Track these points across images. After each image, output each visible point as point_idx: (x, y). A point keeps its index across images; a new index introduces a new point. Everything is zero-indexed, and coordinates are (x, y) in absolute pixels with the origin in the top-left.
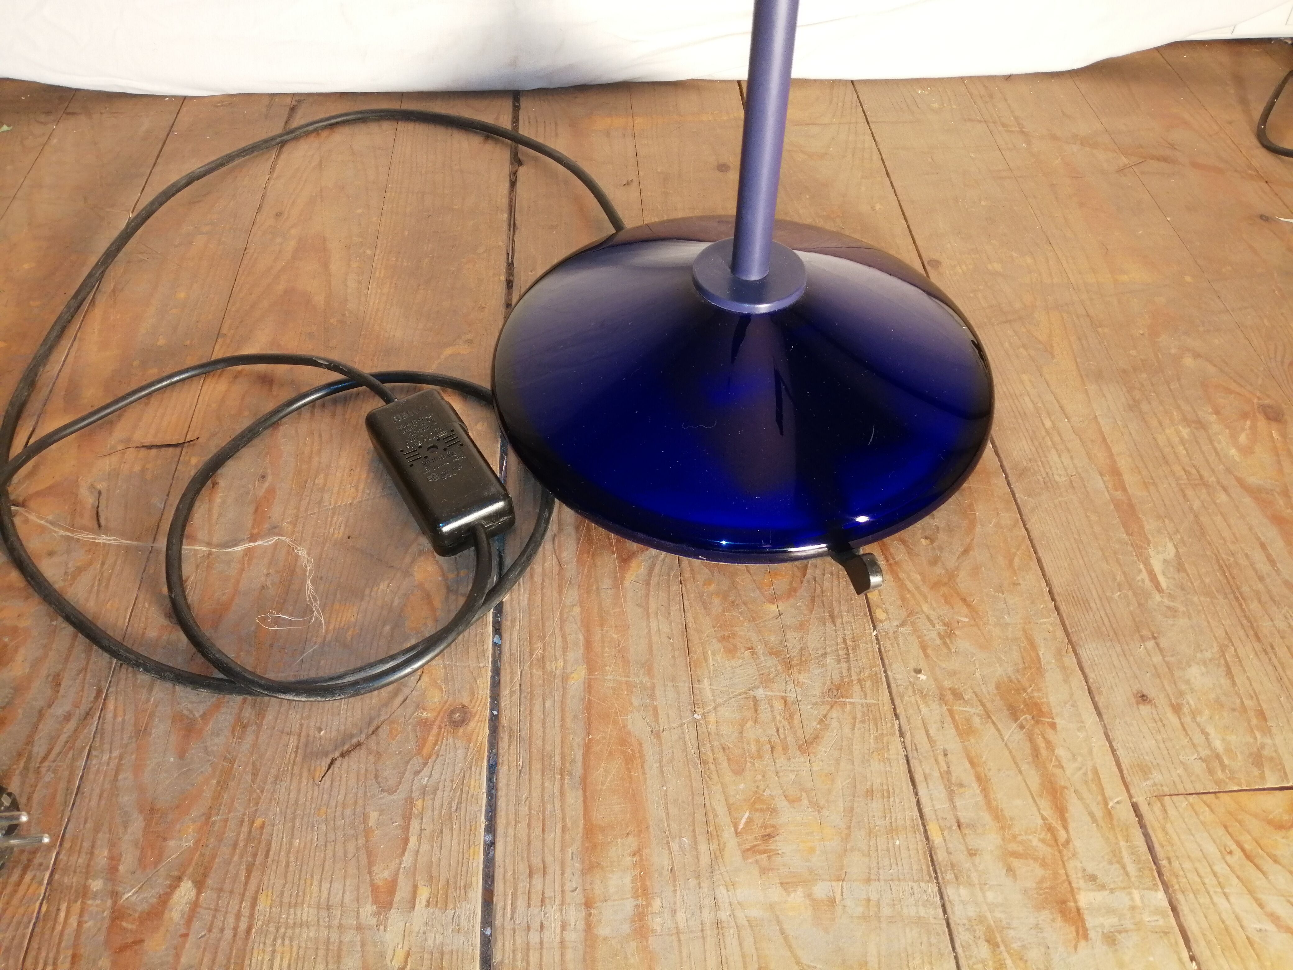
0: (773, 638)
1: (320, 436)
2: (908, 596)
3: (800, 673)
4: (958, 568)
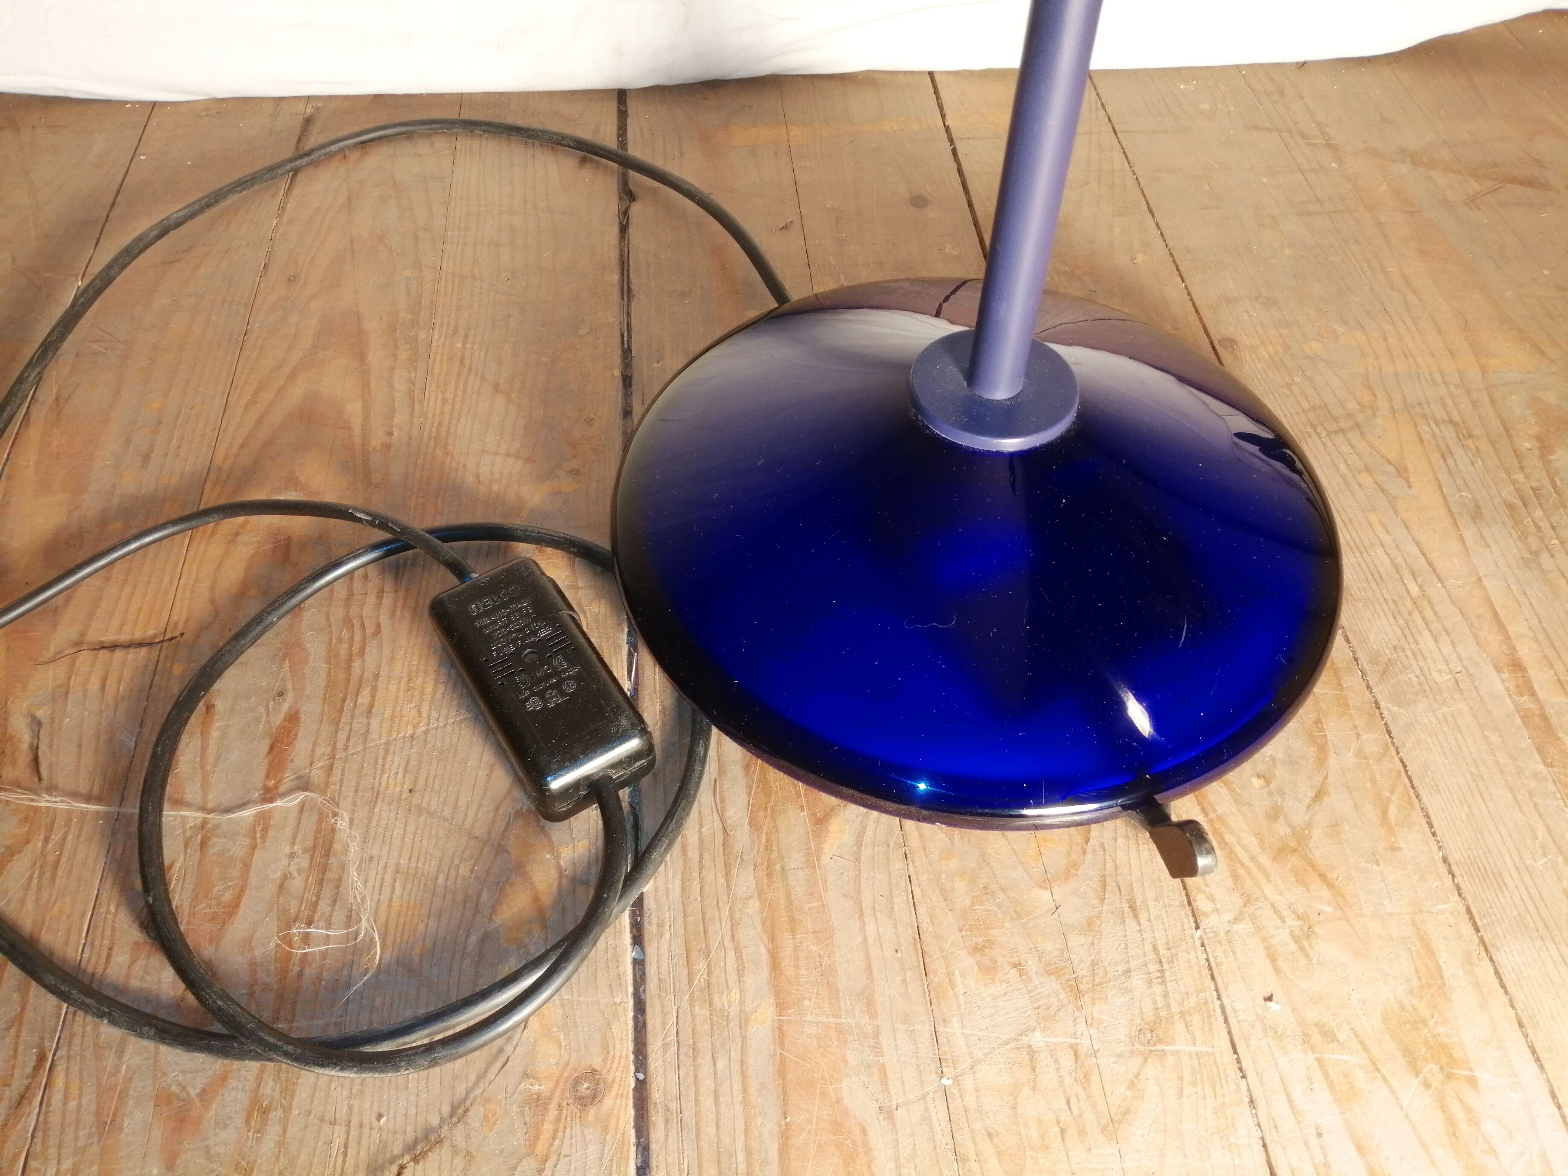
0: (1050, 947)
1: (363, 626)
2: (1242, 872)
3: (1093, 1004)
4: (1309, 825)
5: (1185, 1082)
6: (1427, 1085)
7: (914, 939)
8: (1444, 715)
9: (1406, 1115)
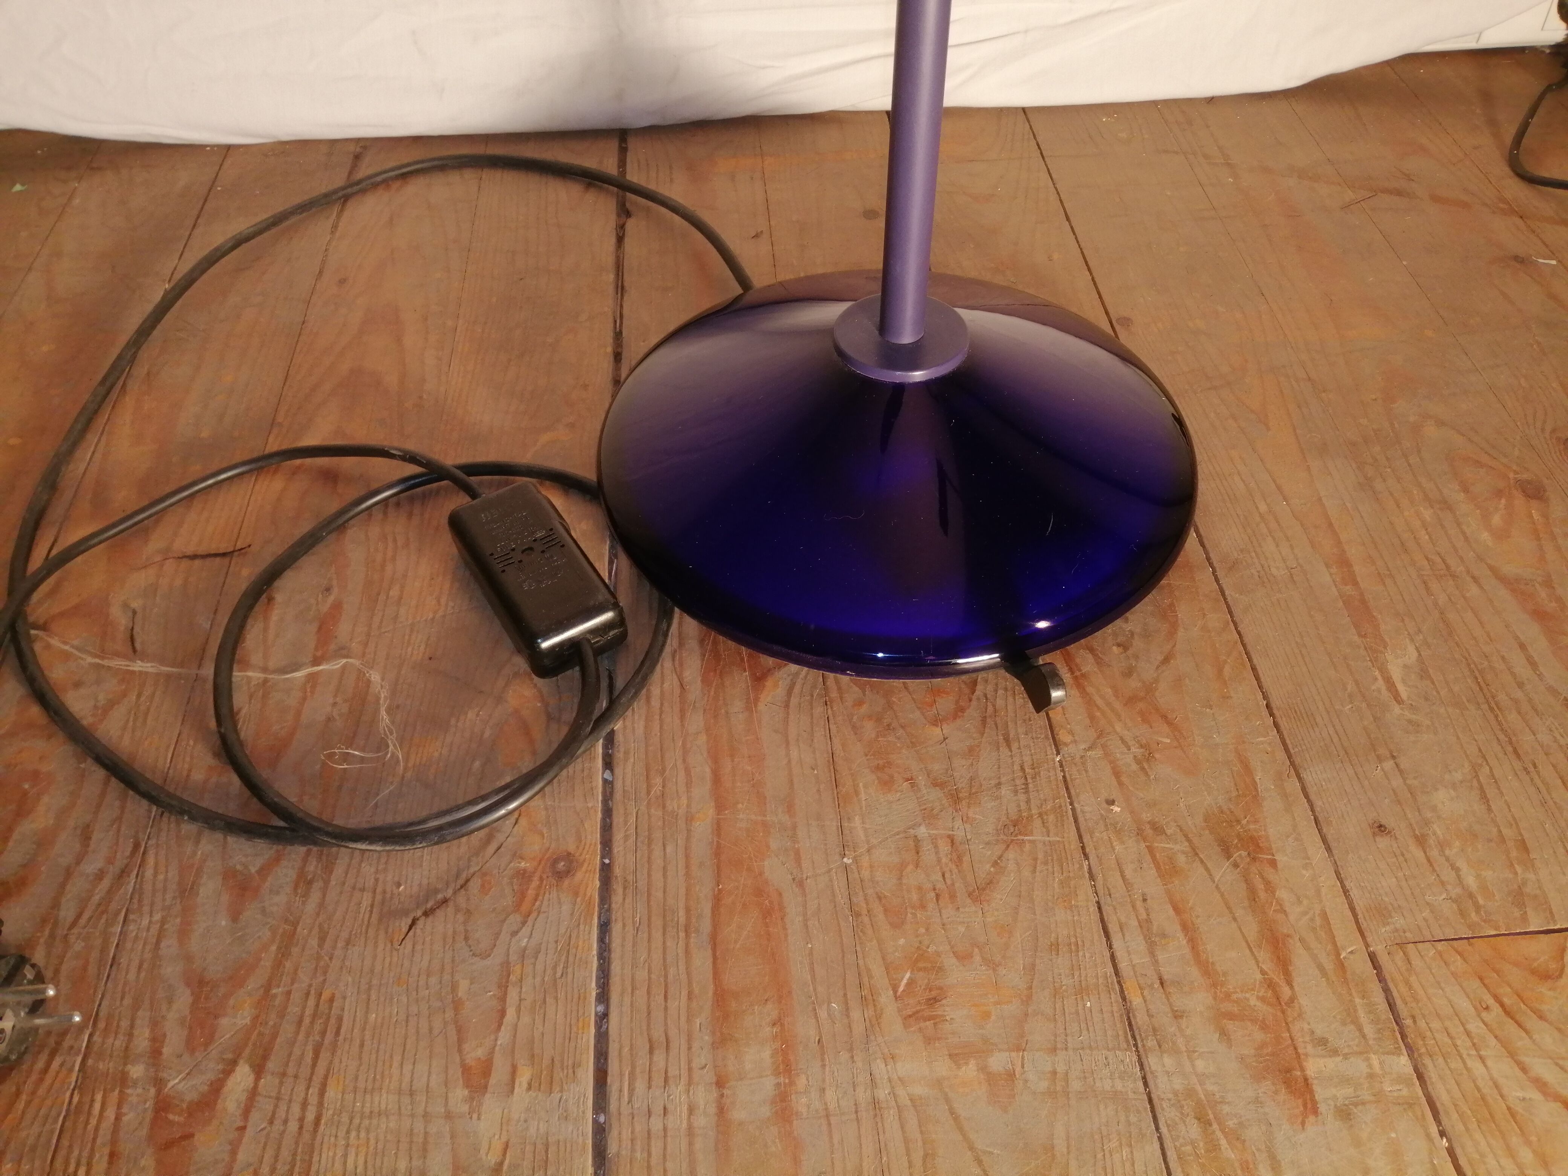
0: (937, 767)
1: (395, 540)
2: (1098, 714)
3: (969, 807)
4: (1156, 680)
5: (1039, 862)
6: (1236, 865)
7: (829, 761)
8: (1278, 600)
9: (1217, 887)
